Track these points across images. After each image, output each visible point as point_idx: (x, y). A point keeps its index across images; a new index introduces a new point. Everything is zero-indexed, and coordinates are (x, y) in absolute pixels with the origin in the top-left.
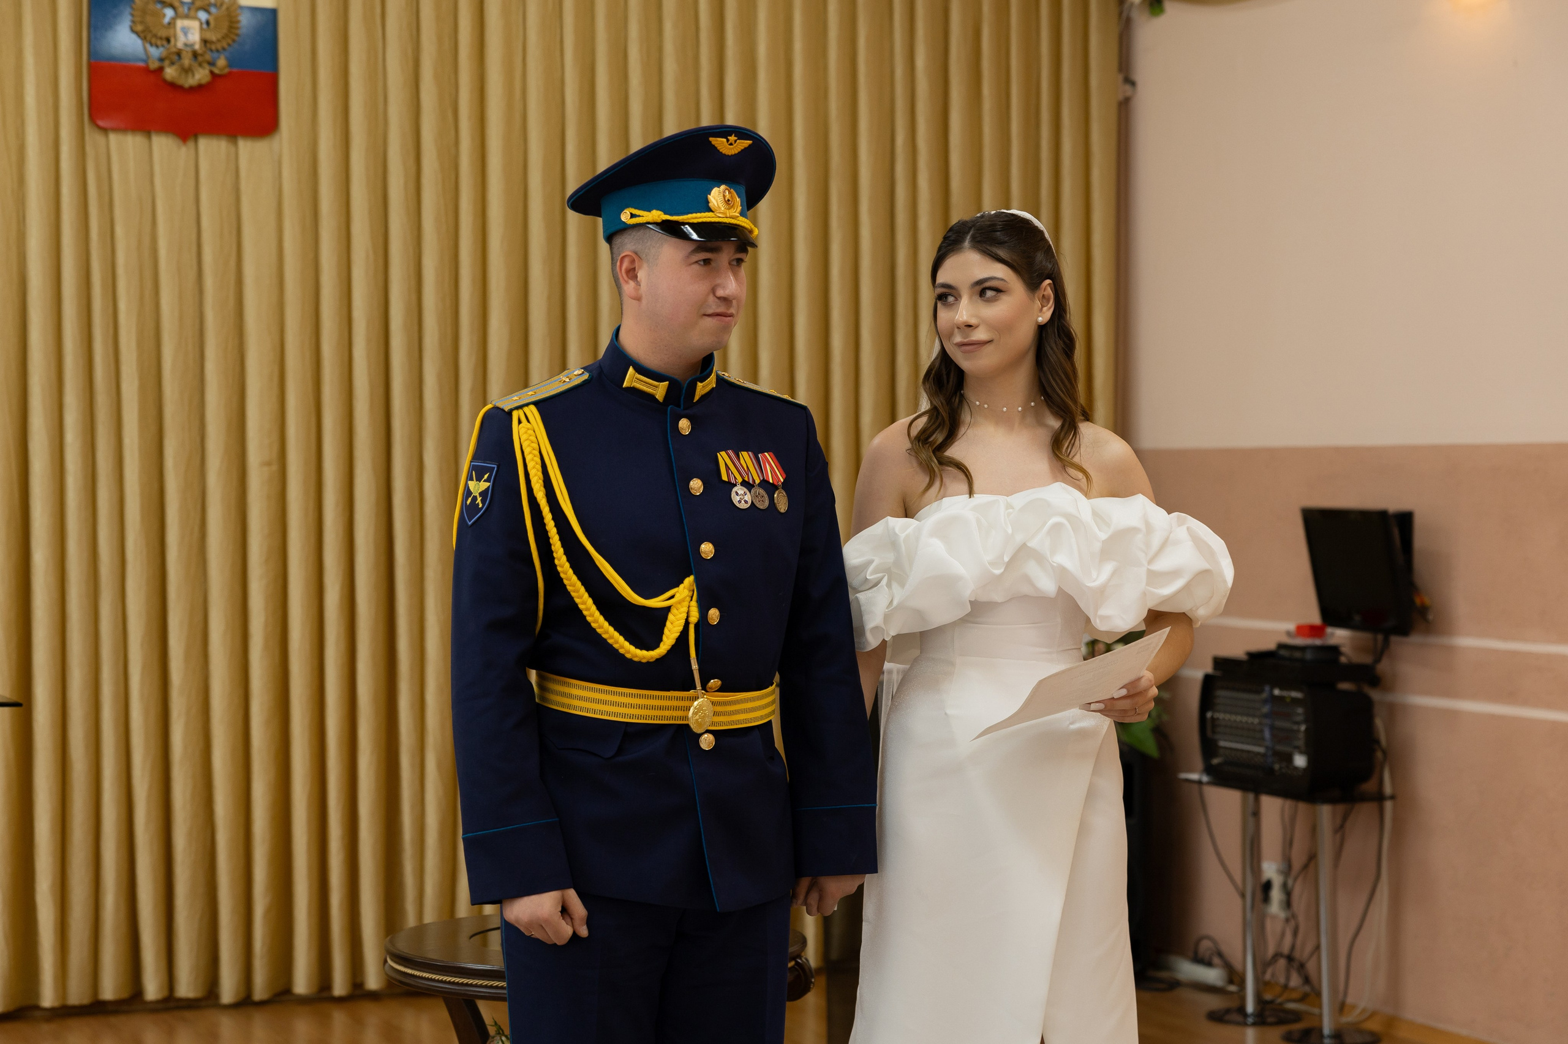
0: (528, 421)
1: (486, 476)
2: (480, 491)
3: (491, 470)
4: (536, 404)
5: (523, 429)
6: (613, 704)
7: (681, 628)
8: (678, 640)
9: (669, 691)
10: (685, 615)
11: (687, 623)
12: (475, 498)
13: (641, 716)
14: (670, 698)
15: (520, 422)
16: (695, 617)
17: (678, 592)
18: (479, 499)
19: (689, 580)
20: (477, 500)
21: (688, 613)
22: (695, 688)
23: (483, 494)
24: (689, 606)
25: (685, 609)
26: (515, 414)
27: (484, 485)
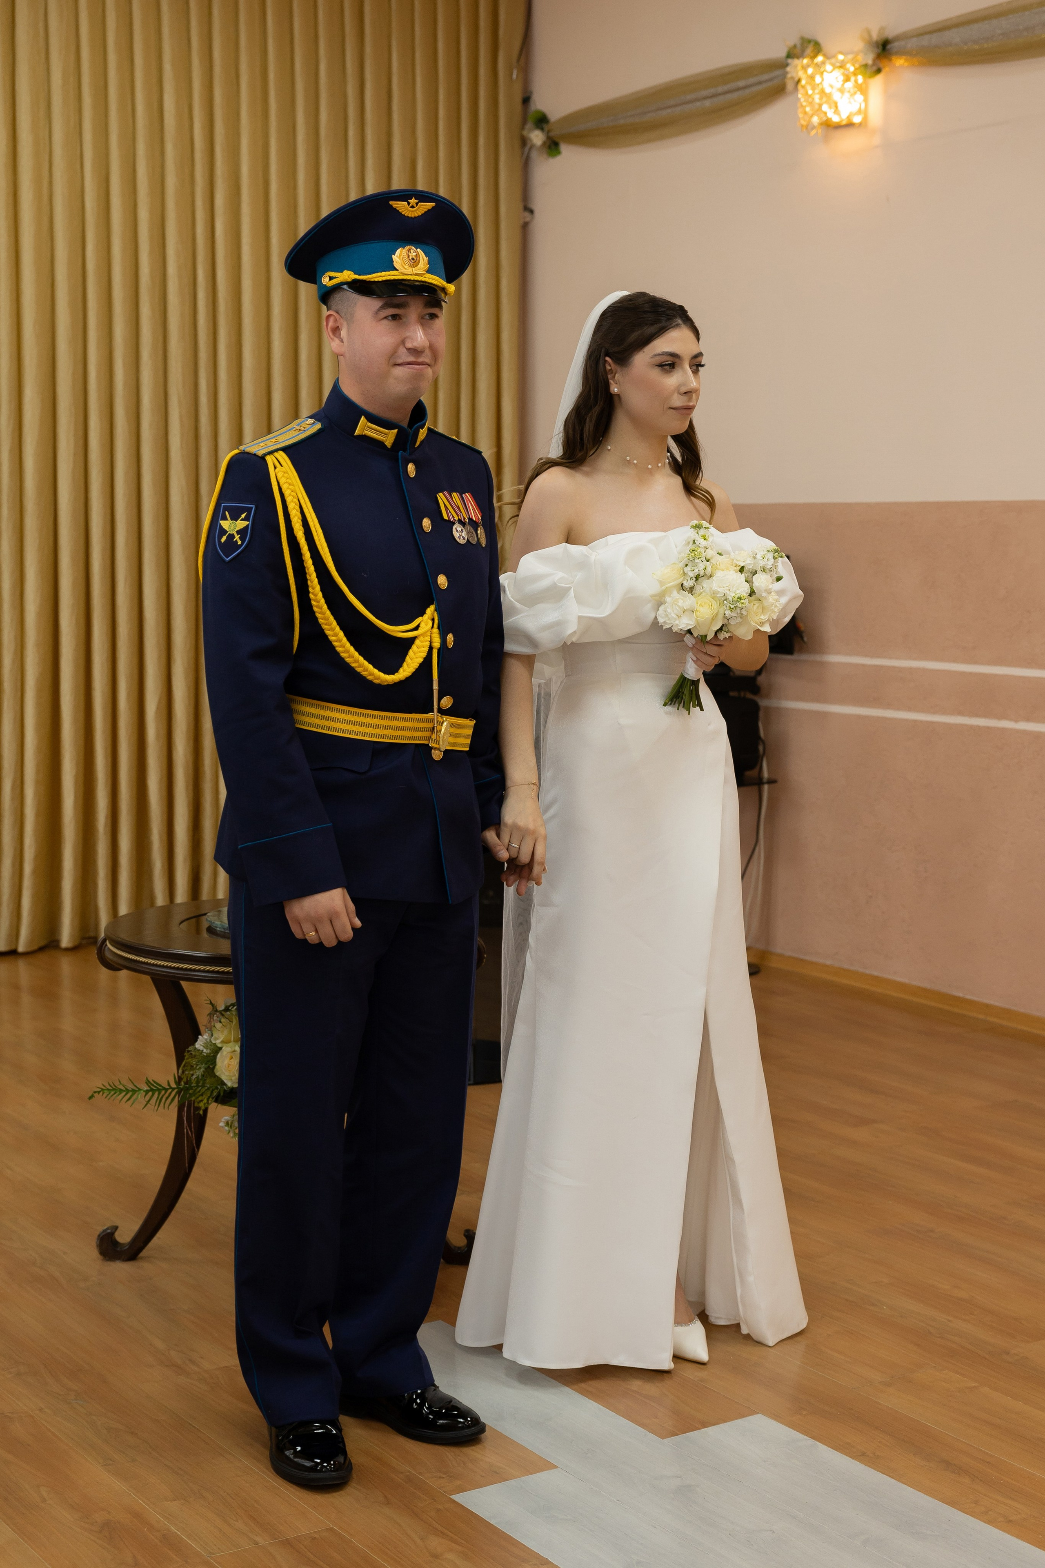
0: (282, 466)
1: (243, 516)
2: (238, 529)
3: (249, 510)
4: (284, 449)
5: (280, 473)
6: (361, 724)
7: (425, 655)
8: (421, 665)
9: (411, 713)
10: (428, 643)
11: (431, 648)
12: (232, 536)
13: (386, 735)
14: (412, 720)
15: (275, 468)
16: (437, 644)
17: (422, 621)
18: (237, 537)
19: (430, 610)
20: (235, 537)
21: (431, 642)
22: (433, 712)
23: (242, 532)
24: (431, 633)
25: (428, 638)
26: (269, 459)
27: (241, 524)
